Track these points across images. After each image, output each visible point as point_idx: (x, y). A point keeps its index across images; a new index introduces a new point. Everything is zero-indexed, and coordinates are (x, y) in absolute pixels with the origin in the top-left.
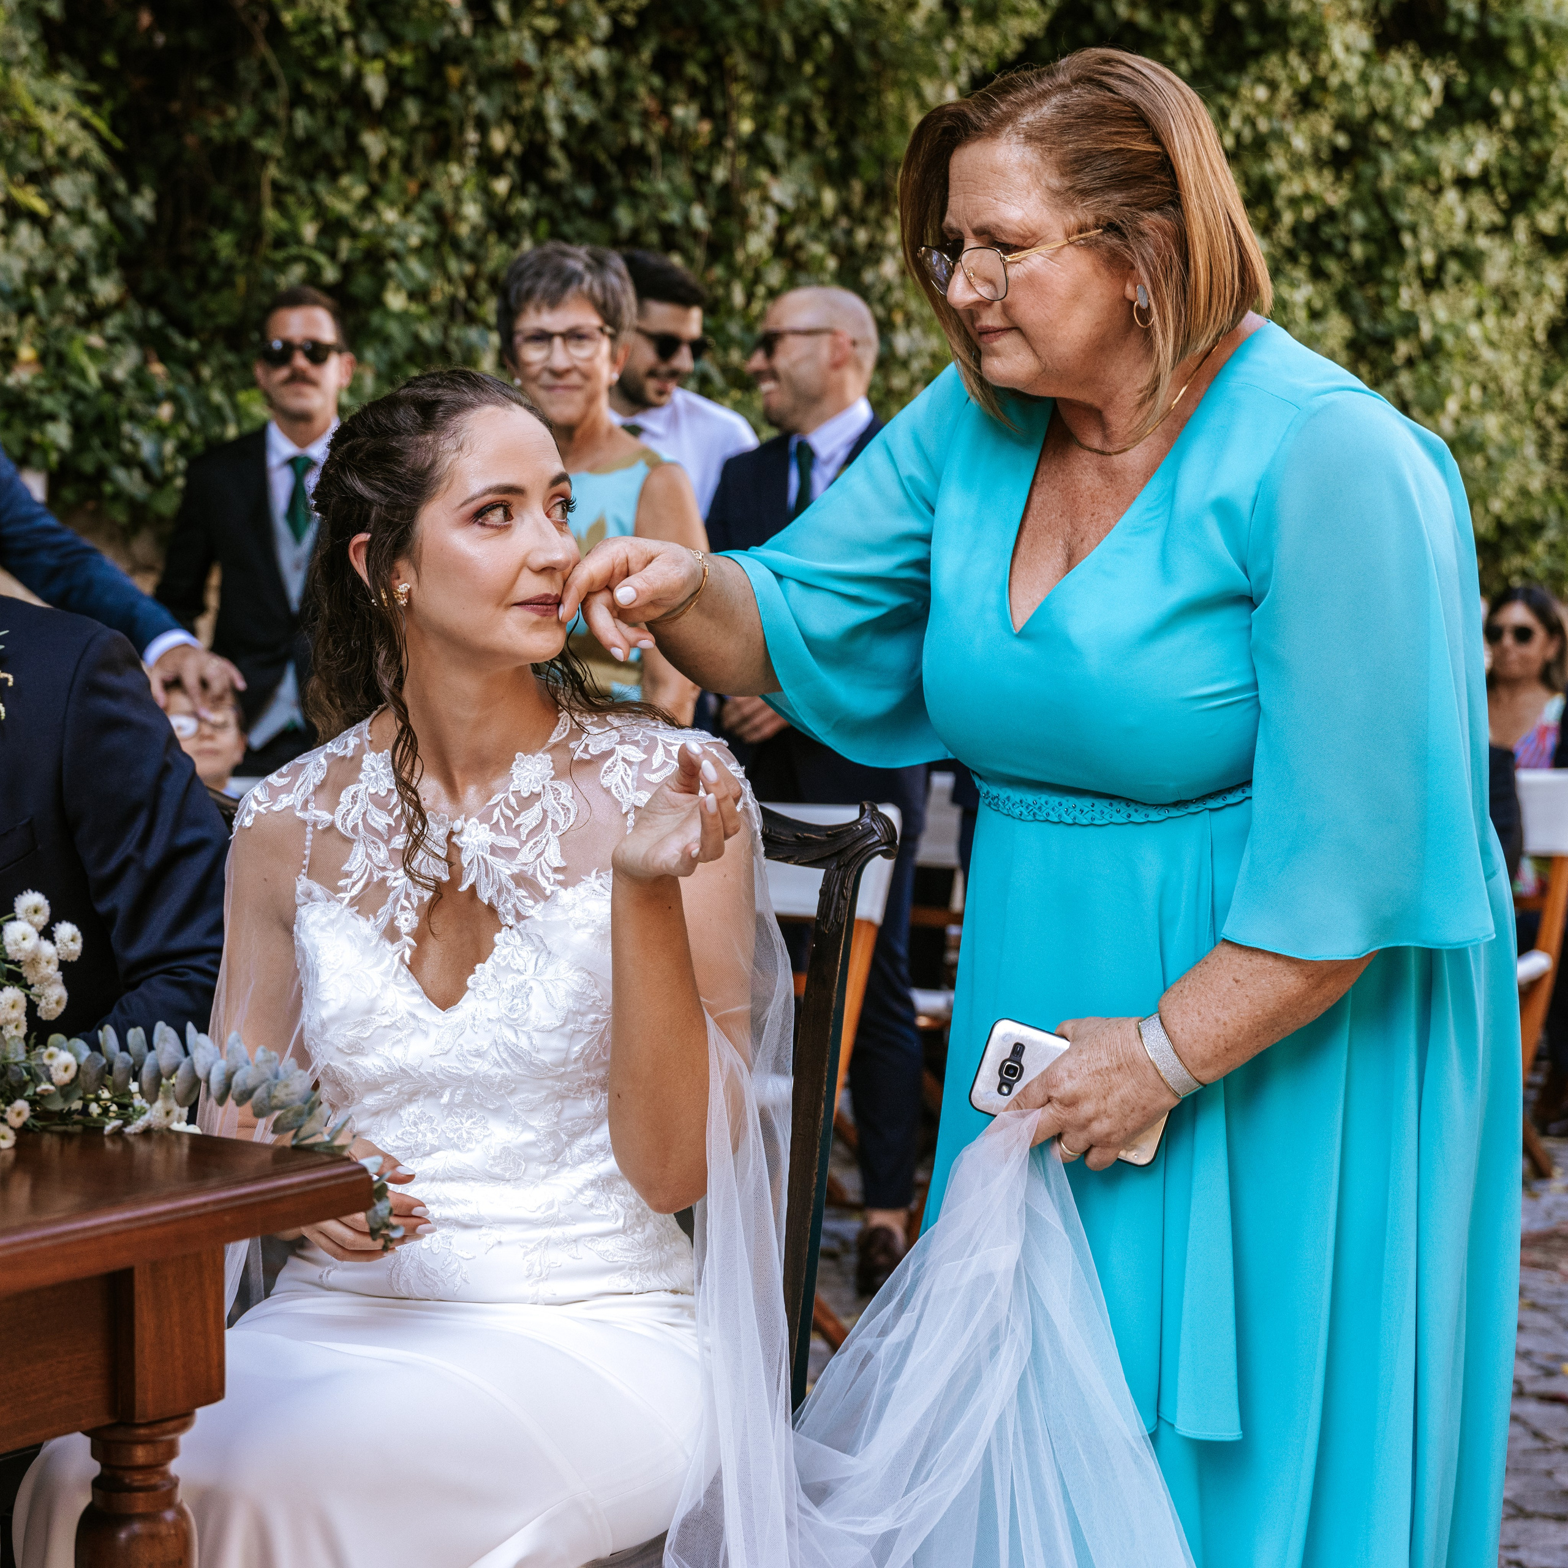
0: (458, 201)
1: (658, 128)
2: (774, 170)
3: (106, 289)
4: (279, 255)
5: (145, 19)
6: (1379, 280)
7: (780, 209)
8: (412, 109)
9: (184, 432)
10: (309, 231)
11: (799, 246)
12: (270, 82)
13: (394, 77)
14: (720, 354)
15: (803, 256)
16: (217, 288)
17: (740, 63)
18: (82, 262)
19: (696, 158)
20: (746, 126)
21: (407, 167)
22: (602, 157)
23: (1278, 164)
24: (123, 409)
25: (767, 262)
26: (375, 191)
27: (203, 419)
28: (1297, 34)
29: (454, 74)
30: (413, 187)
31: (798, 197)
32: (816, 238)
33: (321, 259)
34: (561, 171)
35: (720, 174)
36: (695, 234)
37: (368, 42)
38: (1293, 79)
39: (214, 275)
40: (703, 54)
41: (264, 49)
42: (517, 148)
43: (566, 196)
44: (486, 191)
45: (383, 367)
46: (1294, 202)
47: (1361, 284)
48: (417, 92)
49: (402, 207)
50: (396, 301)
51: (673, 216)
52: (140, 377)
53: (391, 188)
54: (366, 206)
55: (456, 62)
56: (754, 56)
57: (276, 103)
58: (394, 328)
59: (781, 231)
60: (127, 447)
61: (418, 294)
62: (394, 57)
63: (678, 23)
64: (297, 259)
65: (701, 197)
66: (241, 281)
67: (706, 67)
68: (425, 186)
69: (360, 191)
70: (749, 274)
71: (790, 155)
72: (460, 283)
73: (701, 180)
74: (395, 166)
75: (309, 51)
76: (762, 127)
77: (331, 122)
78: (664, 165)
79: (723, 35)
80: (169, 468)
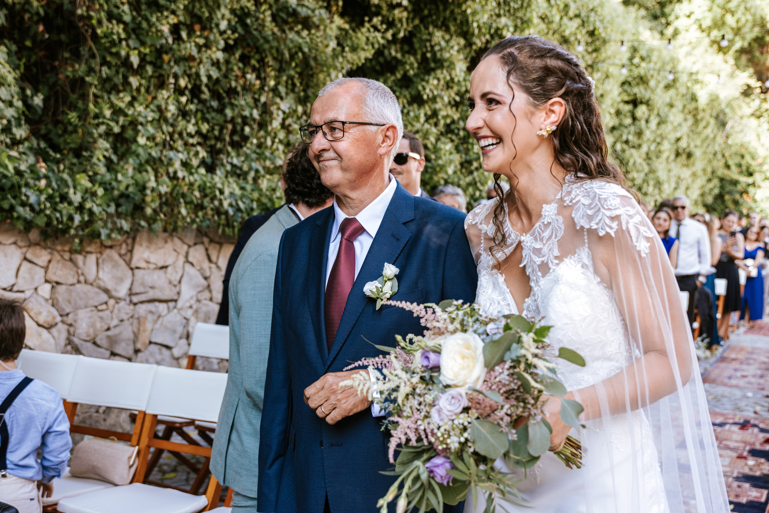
0: (167, 104)
1: (241, 82)
2: (282, 98)
3: (20, 132)
4: (96, 121)
5: (41, 28)
6: (467, 143)
7: (284, 112)
8: (149, 69)
9: (50, 191)
10: (108, 113)
11: (290, 125)
12: (93, 56)
13: (143, 58)
14: (262, 161)
15: (291, 129)
16: (71, 133)
17: (270, 60)
18: (9, 121)
19: (255, 93)
20: (272, 83)
21: (148, 91)
22: (221, 91)
23: (438, 106)
24: (23, 182)
25: (279, 131)
26: (134, 99)
27: (58, 186)
28: (446, 64)
29: (166, 58)
30: (150, 98)
31: (289, 108)
32: (295, 123)
33: (112, 124)
34: (206, 95)
35: (263, 99)
36: (254, 120)
37: (131, 43)
38: (445, 78)
39: (70, 128)
40: (257, 57)
41: (91, 43)
42: (190, 86)
43: (208, 104)
44: (178, 101)
45: (136, 166)
46: (445, 117)
47: (462, 144)
48: (151, 63)
49: (144, 106)
50: (142, 140)
51: (246, 113)
52: (32, 169)
53: (141, 98)
54: (131, 104)
55: (167, 53)
56: (275, 59)
57: (95, 63)
58: (140, 151)
59: (284, 120)
60: (24, 198)
61: (151, 138)
62: (142, 49)
63: (248, 45)
64: (103, 123)
65: (256, 107)
66: (80, 131)
67: (258, 61)
68: (155, 98)
69: (128, 99)
70: (273, 134)
71: (287, 94)
72: (167, 134)
73: (256, 101)
74: (143, 90)
75: (108, 45)
76: (278, 84)
77: (117, 72)
78: (243, 95)
79: (264, 50)
80: (42, 206)
